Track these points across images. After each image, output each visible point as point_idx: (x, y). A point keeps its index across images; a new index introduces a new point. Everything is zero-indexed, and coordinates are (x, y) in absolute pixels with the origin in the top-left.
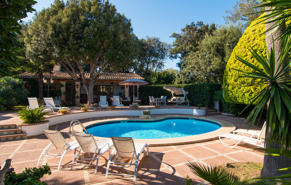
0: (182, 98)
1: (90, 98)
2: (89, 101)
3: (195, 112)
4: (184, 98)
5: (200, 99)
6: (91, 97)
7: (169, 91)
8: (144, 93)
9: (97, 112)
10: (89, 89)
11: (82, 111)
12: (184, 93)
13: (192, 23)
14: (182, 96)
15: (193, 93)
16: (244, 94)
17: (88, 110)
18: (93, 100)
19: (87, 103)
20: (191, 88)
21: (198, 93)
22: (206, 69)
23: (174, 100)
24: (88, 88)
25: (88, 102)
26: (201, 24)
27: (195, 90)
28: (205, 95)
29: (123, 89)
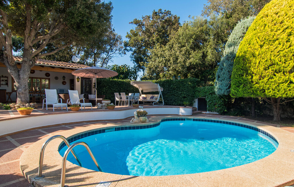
0: (156, 96)
1: (23, 92)
2: (20, 98)
3: (182, 111)
4: (159, 96)
5: (179, 97)
6: (25, 90)
7: (137, 87)
8: (104, 89)
9: (50, 116)
10: (21, 76)
11: (21, 115)
12: (160, 89)
13: (160, 10)
14: (157, 93)
15: (169, 90)
16: (278, 86)
17: (32, 113)
18: (28, 96)
19: (15, 102)
20: (165, 84)
21: (176, 90)
22: (185, 62)
23: (144, 98)
24: (19, 75)
25: (18, 100)
26: (168, 13)
27: (172, 86)
28: (186, 92)
29: (65, 84)
